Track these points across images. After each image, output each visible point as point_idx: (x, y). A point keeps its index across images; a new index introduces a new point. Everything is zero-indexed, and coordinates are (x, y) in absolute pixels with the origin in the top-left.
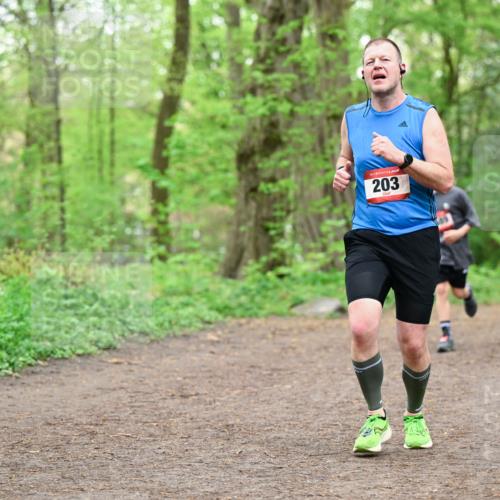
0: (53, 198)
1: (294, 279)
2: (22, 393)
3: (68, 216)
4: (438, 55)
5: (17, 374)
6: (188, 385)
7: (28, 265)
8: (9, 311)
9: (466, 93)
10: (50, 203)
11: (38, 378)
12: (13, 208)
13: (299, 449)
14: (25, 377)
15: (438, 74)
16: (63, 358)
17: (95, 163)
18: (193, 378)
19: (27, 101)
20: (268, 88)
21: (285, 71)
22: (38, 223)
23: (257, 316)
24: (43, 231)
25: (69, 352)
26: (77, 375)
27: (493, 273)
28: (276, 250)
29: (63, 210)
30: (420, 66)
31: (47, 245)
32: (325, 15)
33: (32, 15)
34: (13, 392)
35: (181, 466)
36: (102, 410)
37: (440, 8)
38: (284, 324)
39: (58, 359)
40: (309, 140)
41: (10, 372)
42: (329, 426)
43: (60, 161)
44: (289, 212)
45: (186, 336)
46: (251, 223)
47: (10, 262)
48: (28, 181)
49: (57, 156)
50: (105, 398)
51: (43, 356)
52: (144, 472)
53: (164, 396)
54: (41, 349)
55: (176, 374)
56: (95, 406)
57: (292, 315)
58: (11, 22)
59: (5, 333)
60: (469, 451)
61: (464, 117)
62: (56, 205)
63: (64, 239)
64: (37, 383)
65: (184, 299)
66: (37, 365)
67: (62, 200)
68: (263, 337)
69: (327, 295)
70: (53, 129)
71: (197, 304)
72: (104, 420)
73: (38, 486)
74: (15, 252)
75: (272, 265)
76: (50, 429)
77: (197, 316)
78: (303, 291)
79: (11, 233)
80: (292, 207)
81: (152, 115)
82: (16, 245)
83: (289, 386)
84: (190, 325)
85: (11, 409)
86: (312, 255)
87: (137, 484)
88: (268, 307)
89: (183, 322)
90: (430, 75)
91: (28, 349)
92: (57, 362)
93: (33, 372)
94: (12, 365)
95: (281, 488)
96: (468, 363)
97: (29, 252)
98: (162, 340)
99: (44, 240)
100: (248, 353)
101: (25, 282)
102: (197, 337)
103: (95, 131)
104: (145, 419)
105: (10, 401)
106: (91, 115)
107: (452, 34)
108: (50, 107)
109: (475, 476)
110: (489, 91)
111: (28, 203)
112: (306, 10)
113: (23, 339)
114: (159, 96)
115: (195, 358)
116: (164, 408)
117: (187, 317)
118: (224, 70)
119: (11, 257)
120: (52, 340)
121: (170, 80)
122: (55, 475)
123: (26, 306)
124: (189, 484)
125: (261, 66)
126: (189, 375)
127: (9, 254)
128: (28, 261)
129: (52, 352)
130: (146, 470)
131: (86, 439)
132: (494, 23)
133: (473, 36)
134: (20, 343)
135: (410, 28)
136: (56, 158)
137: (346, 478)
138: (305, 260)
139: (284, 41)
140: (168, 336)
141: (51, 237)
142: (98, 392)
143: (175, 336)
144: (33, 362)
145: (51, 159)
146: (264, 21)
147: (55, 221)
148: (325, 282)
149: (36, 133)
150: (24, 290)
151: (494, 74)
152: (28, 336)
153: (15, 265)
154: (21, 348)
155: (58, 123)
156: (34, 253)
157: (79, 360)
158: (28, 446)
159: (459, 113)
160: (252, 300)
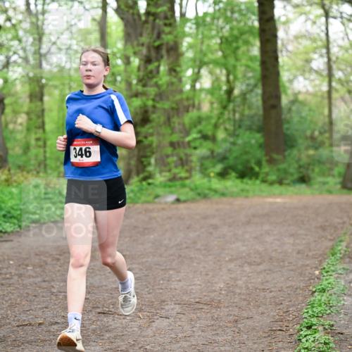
1: (156, 186)
3: (48, 155)
4: (224, 78)
9: (238, 97)
13: (157, 267)
15: (224, 88)
19: (28, 100)
20: (144, 94)
21: (151, 86)
23: (137, 203)
27: (250, 182)
28: (147, 171)
30: (216, 84)
31: (38, 169)
32: (171, 59)
33: (31, 58)
34: (20, 240)
35: (101, 275)
37: (225, 57)
38: (150, 207)
40: (163, 119)
42: (172, 255)
44: (153, 153)
46: (135, 159)
49: (42, 126)
57: (155, 203)
60: (238, 267)
61: (237, 109)
63: (45, 166)
68: (140, 213)
69: (171, 193)
70: (40, 114)
73: (31, 285)
75: (145, 179)
76: (38, 257)
78: (159, 191)
79: (21, 163)
80: (155, 150)
83: (152, 237)
86: (164, 174)
88: (143, 198)
90: (220, 89)
95: (149, 285)
96: (238, 226)
97: (28, 172)
100: (133, 220)
107: (231, 68)
108: (39, 103)
109: (240, 279)
110: (248, 96)
112: (162, 57)
118: (123, 86)
122: (39, 279)
124: (104, 284)
125: (141, 84)
131: (54, 262)
132: (250, 63)
133: (240, 70)
135: (211, 66)
137: (180, 281)
138: (161, 176)
139: (151, 72)
141: (39, 165)
146: (142, 62)
147: (41, 157)
148: (170, 187)
151: (250, 88)
153: (22, 178)
155: (43, 111)
158: (27, 265)
159: (234, 106)
160: (135, 195)
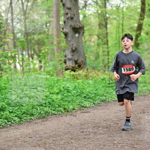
0: (106, 55)
2: (97, 112)
5: (95, 106)
6: (145, 109)
7: (98, 75)
8: (93, 88)
10: (105, 57)
11: (102, 107)
12: (94, 58)
14: (98, 107)
16: (109, 102)
17: (118, 45)
18: (147, 108)
22: (101, 62)
24: (103, 65)
25: (110, 100)
26: (113, 107)
29: (108, 59)
36: (120, 117)
39: (107, 102)
41: (93, 105)
43: (108, 45)
45: (144, 95)
47: (93, 74)
48: (98, 50)
50: (121, 113)
51: (103, 101)
52: (132, 135)
53: (138, 113)
54: (102, 99)
55: (141, 106)
56: (118, 116)
58: (94, 4)
59: (92, 94)
62: (107, 57)
64: (101, 109)
65: (144, 84)
66: (101, 103)
67: (108, 56)
71: (148, 86)
72: (121, 120)
74: (95, 71)
77: (148, 90)
81: (134, 31)
82: (95, 69)
84: (146, 92)
85: (94, 116)
87: (131, 138)
89: (144, 91)
91: (99, 99)
92: (107, 103)
93: (100, 106)
94: (94, 103)
98: (138, 96)
99: (103, 68)
101: (98, 80)
102: (148, 96)
103: (118, 36)
104: (132, 120)
105: (93, 114)
106: (117, 31)
111: (98, 56)
113: (97, 96)
114: (136, 25)
115: (147, 102)
116: (138, 116)
117: (145, 90)
119: (94, 72)
120: (105, 96)
121: (140, 19)
123: (98, 86)
126: (146, 107)
127: (93, 71)
128: (98, 73)
129: (106, 100)
130: (133, 134)
134: (96, 97)
136: (106, 44)
140: (139, 95)
142: (119, 111)
143: (141, 95)
144: (100, 103)
145: (105, 44)
149: (101, 36)
150: (97, 82)
152: (98, 95)
154: (97, 99)
156: (100, 71)
157: (113, 102)
